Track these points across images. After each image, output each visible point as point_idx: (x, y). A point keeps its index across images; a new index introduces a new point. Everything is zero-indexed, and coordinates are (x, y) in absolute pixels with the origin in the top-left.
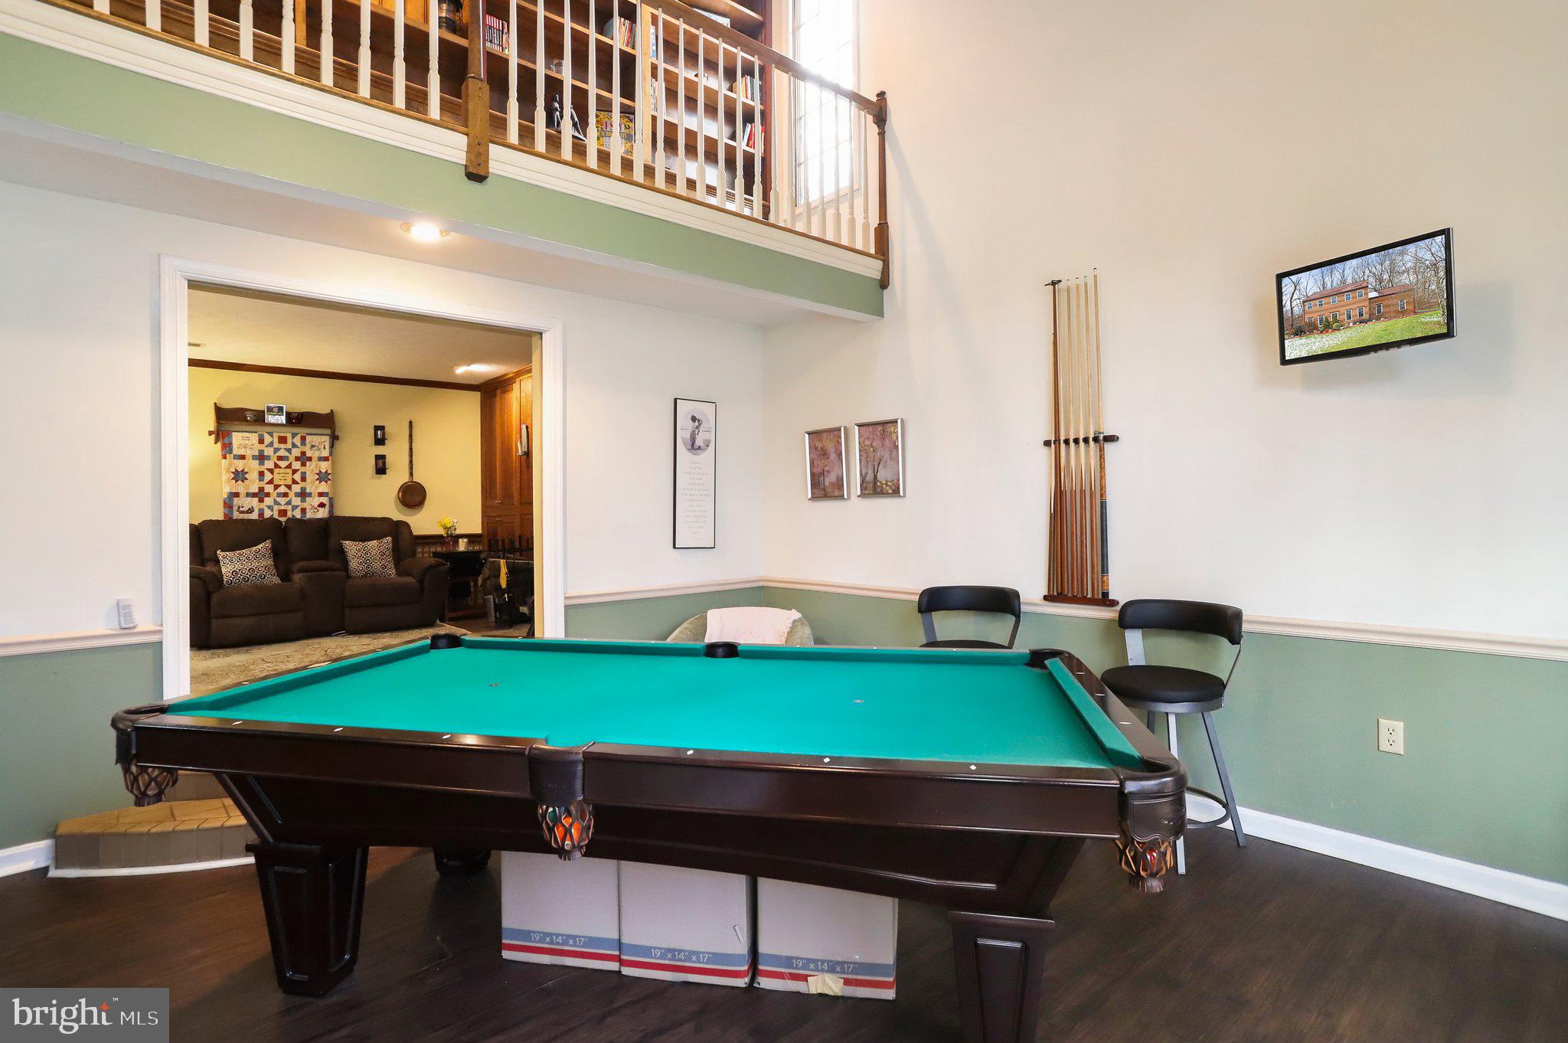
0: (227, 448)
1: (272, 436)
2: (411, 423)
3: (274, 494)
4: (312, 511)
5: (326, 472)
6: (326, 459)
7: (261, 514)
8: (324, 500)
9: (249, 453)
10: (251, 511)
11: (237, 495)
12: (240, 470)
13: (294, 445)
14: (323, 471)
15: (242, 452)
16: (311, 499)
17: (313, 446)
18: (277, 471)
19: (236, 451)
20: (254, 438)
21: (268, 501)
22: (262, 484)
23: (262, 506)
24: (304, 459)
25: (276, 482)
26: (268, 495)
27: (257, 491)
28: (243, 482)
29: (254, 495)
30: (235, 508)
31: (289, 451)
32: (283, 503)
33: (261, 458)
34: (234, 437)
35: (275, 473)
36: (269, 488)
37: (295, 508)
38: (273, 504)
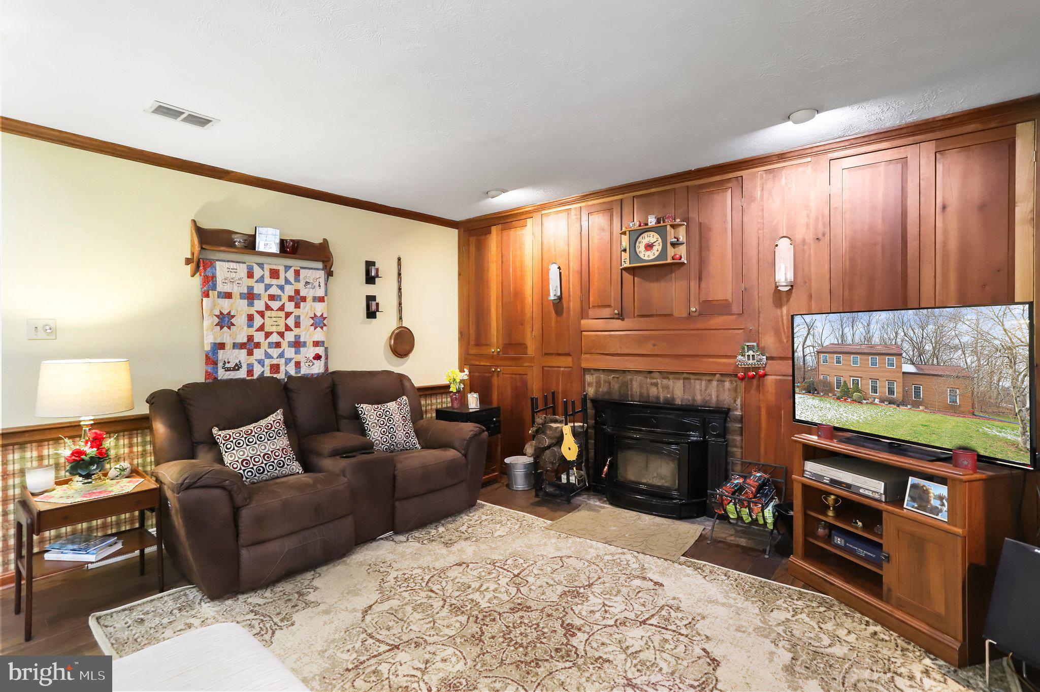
0: (209, 283)
1: (263, 269)
2: (399, 259)
3: (265, 344)
4: (307, 364)
5: (322, 315)
6: (321, 299)
7: (250, 372)
8: (320, 350)
9: (236, 290)
10: (237, 367)
11: (222, 346)
12: (225, 312)
13: (287, 282)
14: (319, 314)
15: (227, 288)
16: (306, 349)
17: (307, 283)
18: (268, 314)
19: (221, 287)
20: (242, 270)
21: (258, 354)
22: (251, 331)
23: (252, 360)
24: (298, 299)
25: (267, 329)
26: (258, 345)
27: (245, 340)
28: (229, 328)
29: (242, 346)
30: (220, 365)
31: (281, 288)
32: (275, 356)
33: (250, 297)
34: (218, 268)
35: (266, 317)
36: (259, 337)
37: (288, 361)
38: (263, 358)
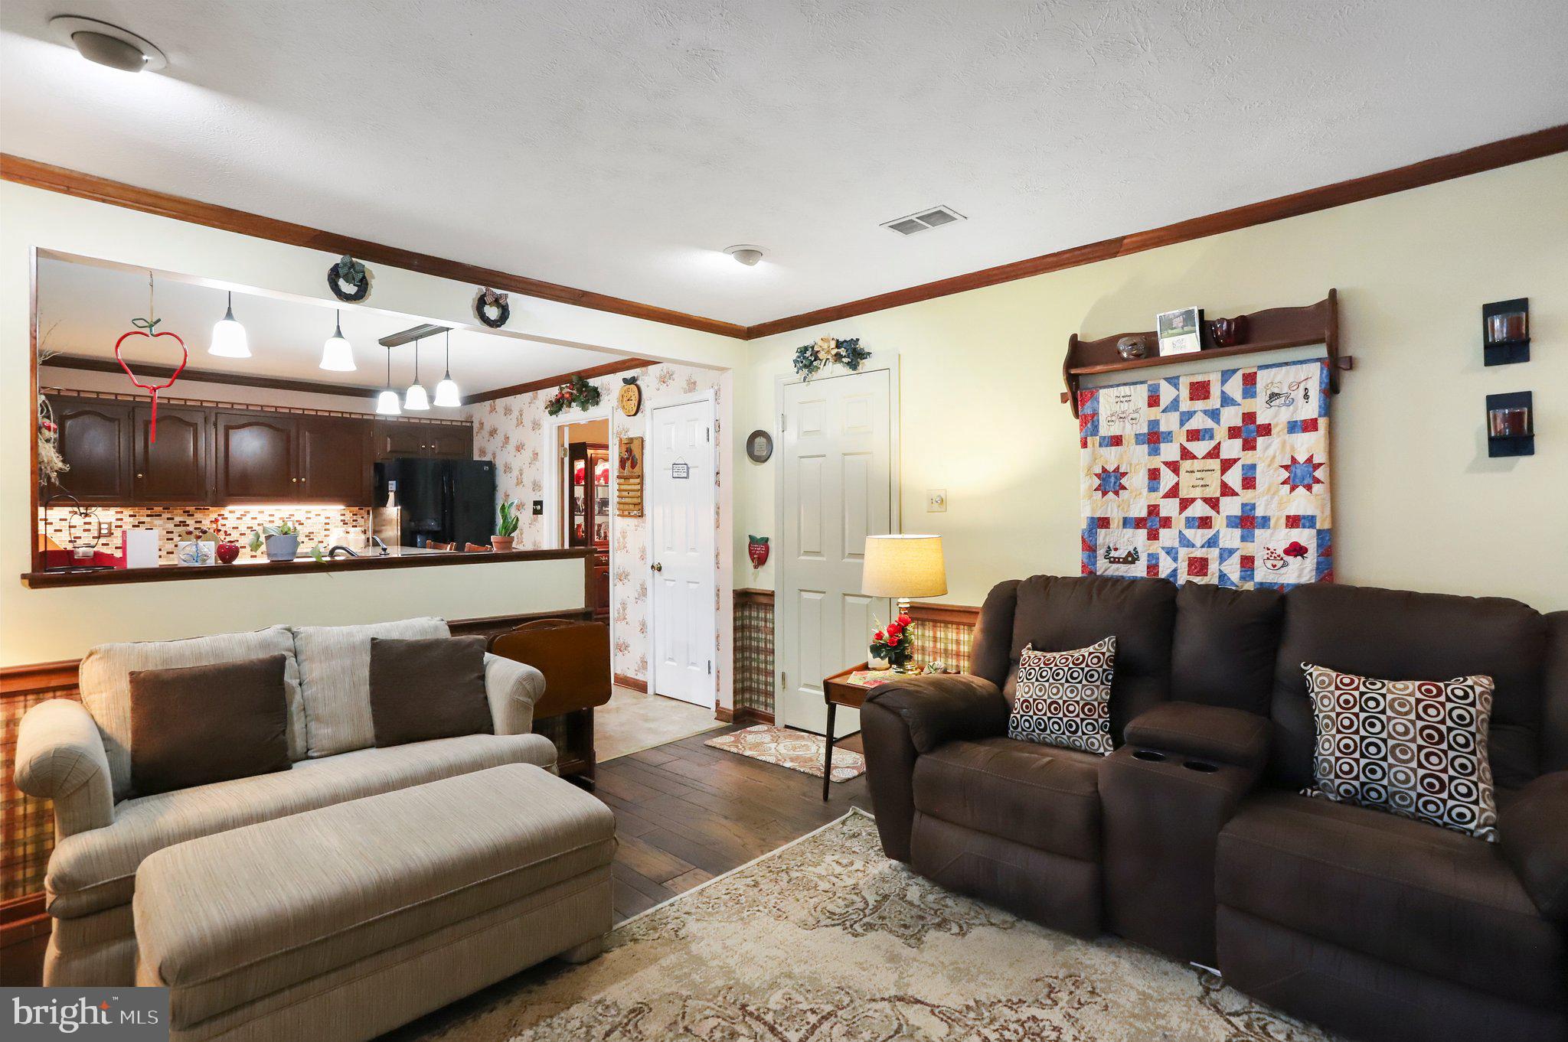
0: (1089, 422)
1: (1176, 386)
3: (1179, 522)
4: (1269, 564)
5: (1310, 460)
6: (1310, 426)
7: (1153, 568)
8: (1305, 537)
9: (1128, 431)
10: (1132, 558)
11: (1104, 523)
12: (1111, 468)
13: (1226, 400)
14: (1302, 458)
15: (1115, 430)
16: (1269, 531)
17: (1274, 396)
18: (1186, 465)
19: (1105, 430)
20: (1141, 393)
21: (1168, 537)
22: (1156, 498)
23: (1156, 547)
24: (1251, 431)
25: (1184, 493)
26: (1166, 522)
27: (1144, 514)
28: (1117, 493)
29: (1139, 523)
30: (1101, 552)
31: (1214, 415)
32: (1198, 544)
33: (1154, 438)
34: (1101, 400)
35: (1182, 472)
36: (1169, 508)
37: (1226, 554)
38: (1176, 544)
